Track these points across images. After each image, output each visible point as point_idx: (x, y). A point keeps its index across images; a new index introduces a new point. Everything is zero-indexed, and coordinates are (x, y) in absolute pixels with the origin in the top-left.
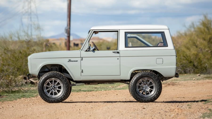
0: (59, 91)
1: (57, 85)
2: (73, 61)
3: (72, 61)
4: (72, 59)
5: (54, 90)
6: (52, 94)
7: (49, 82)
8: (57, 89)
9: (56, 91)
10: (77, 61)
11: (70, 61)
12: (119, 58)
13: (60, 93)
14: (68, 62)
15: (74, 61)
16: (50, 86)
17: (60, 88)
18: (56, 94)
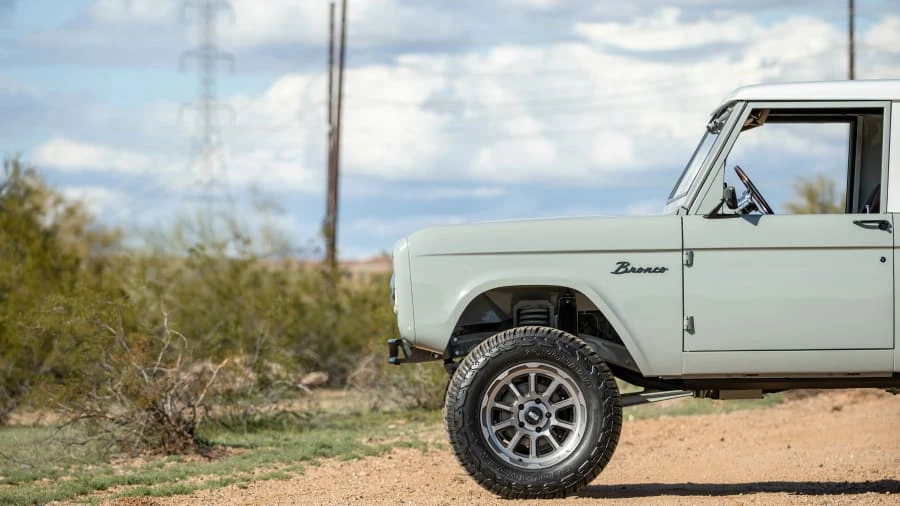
0: (561, 435)
1: (551, 400)
2: (640, 270)
3: (633, 270)
4: (636, 261)
5: (533, 428)
6: (521, 449)
7: (512, 386)
8: (554, 422)
9: (547, 433)
10: (663, 270)
11: (624, 268)
12: (887, 254)
13: (571, 444)
14: (616, 272)
15: (649, 270)
16: (516, 403)
17: (567, 414)
18: (544, 448)
